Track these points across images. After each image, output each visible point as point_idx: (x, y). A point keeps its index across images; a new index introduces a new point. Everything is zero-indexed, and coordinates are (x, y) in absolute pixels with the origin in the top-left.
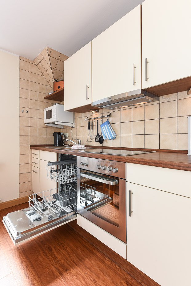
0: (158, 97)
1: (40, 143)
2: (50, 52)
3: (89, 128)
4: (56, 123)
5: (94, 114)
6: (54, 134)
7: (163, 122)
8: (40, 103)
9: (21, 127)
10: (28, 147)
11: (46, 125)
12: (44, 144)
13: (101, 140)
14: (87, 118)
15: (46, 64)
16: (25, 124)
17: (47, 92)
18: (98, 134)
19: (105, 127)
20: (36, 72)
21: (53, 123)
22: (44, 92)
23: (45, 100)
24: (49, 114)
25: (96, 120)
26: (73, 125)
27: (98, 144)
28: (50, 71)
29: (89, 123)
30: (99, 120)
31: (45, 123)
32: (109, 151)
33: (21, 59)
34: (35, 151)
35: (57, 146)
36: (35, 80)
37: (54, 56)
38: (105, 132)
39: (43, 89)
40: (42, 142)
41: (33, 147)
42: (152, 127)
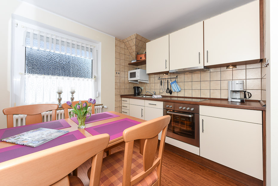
0: (209, 69)
1: (126, 94)
2: (137, 36)
3: (161, 85)
4: (138, 81)
5: (164, 76)
6: (134, 88)
7: (212, 83)
8: (126, 67)
9: (116, 83)
10: (119, 96)
11: (129, 81)
12: (128, 94)
13: (171, 92)
14: (159, 78)
15: (133, 43)
16: (118, 81)
17: (130, 60)
18: (168, 89)
19: (174, 84)
20: (124, 47)
21: (137, 81)
22: (128, 60)
23: (128, 65)
24: (133, 75)
25: (167, 80)
26: (148, 82)
27: (169, 95)
28: (134, 48)
29: (161, 81)
30: (169, 80)
31: (129, 80)
32: (176, 99)
33: (116, 39)
34: (123, 99)
35: (136, 96)
36: (123, 52)
37: (139, 39)
38: (174, 87)
39: (127, 58)
40: (127, 93)
41: (122, 96)
42: (205, 85)
